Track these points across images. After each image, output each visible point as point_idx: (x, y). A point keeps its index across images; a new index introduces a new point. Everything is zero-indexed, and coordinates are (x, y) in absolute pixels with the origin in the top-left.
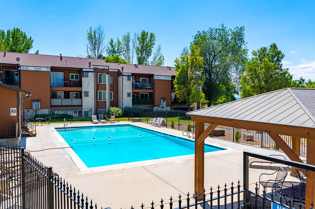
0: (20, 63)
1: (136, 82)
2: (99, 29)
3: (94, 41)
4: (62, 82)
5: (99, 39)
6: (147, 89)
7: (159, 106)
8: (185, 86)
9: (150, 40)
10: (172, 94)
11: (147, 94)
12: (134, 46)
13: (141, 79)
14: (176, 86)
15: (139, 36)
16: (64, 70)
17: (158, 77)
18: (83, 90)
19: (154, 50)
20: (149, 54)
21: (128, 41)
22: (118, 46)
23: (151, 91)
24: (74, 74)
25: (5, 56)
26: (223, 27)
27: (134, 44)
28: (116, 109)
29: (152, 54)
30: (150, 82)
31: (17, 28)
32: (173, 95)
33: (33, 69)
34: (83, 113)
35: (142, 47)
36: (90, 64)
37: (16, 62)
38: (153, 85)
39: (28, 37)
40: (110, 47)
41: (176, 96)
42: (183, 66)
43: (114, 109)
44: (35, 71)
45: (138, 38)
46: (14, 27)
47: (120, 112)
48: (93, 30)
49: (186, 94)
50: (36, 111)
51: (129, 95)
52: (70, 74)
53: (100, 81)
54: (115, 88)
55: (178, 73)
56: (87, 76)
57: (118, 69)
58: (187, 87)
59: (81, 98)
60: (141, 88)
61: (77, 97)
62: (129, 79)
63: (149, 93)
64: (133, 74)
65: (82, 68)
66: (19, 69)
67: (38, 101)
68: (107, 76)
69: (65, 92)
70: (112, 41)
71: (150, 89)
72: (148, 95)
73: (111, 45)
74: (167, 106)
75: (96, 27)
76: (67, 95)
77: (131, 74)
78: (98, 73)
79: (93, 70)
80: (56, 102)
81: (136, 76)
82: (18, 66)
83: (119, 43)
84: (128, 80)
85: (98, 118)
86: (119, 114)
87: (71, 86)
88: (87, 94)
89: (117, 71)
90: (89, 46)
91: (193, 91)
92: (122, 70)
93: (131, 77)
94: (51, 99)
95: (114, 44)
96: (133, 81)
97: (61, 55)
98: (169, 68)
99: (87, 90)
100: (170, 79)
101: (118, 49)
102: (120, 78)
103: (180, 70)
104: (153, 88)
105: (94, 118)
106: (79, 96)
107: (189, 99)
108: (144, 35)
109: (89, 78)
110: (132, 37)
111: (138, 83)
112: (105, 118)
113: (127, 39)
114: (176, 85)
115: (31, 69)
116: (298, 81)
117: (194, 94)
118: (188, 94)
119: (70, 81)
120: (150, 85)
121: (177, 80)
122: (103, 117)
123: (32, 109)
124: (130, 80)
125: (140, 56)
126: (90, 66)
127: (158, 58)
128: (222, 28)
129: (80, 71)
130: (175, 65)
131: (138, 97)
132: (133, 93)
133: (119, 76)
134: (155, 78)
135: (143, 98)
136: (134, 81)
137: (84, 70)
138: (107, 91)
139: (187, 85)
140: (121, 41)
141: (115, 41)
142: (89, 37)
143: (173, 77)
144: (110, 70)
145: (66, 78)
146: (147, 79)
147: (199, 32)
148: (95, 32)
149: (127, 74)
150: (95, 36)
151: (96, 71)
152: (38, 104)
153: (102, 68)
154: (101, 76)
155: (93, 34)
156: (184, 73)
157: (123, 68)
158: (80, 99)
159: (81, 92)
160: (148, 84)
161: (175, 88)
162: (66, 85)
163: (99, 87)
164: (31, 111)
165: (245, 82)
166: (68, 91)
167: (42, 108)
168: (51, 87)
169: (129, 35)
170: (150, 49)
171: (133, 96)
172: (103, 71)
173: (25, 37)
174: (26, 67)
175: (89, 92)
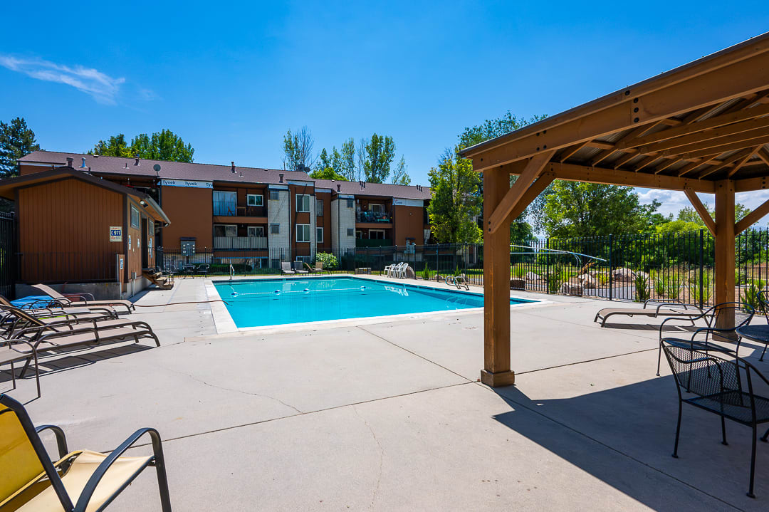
0: (161, 174)
1: (363, 210)
2: (304, 133)
3: (295, 152)
4: (234, 209)
5: (303, 149)
6: (380, 222)
7: (403, 252)
8: (448, 216)
9: (387, 150)
10: (425, 231)
11: (382, 233)
12: (361, 160)
13: (370, 206)
14: (431, 216)
15: (369, 145)
16: (237, 188)
17: (399, 201)
18: (270, 221)
19: (393, 166)
20: (385, 172)
21: (352, 153)
22: (335, 161)
23: (389, 226)
24: (255, 195)
25: (136, 164)
26: (510, 118)
27: (361, 158)
28: (328, 256)
29: (391, 172)
30: (386, 211)
31: (168, 131)
32: (427, 233)
33: (183, 184)
34: (270, 263)
35: (374, 162)
36: (281, 178)
37: (154, 173)
38: (391, 215)
39: (186, 144)
40: (322, 163)
41: (432, 235)
42: (443, 181)
43: (323, 257)
44: (186, 187)
45: (368, 148)
46: (163, 130)
47: (334, 260)
48: (293, 134)
49: (449, 231)
50: (188, 257)
51: (350, 232)
52: (248, 195)
53: (300, 208)
54: (325, 220)
55: (434, 194)
56: (276, 198)
57: (332, 189)
58: (451, 218)
59: (266, 235)
60: (371, 221)
61: (259, 234)
62: (350, 205)
63: (385, 229)
64: (357, 197)
65: (268, 185)
66: (159, 184)
67: (190, 239)
68: (312, 199)
69: (239, 225)
70: (324, 152)
71: (386, 222)
72: (384, 233)
73: (323, 159)
74: (417, 251)
75: (298, 130)
76: (242, 231)
77: (352, 197)
78: (296, 193)
79: (286, 188)
80: (223, 242)
81: (362, 200)
82: (158, 179)
83: (337, 156)
84: (348, 207)
85: (293, 267)
86: (332, 265)
87: (248, 215)
88: (276, 229)
89: (330, 191)
90: (287, 161)
91: (462, 226)
92: (339, 190)
93: (354, 202)
94: (213, 237)
95: (328, 158)
96: (356, 210)
97: (233, 163)
98: (420, 188)
99: (276, 222)
100: (421, 205)
101: (335, 166)
102: (335, 203)
103: (438, 188)
104: (391, 222)
105: (286, 267)
106: (263, 232)
107: (454, 240)
108: (376, 141)
109: (280, 202)
110: (357, 146)
111: (366, 213)
112: (305, 267)
113: (349, 149)
114: (433, 215)
115: (178, 184)
116: (649, 206)
117: (465, 230)
118: (454, 230)
119: (247, 207)
120: (387, 216)
121: (434, 206)
122: (302, 264)
123: (180, 253)
124: (352, 207)
125: (370, 176)
126: (281, 181)
127: (400, 178)
128: (508, 120)
129: (264, 190)
130: (430, 181)
131: (365, 237)
132: (357, 229)
133: (332, 200)
134: (396, 203)
135: (375, 238)
136: (359, 208)
137: (270, 187)
138: (312, 226)
139: (450, 213)
140: (339, 152)
141: (330, 153)
142: (287, 146)
143: (427, 202)
144: (316, 191)
145: (241, 202)
146: (382, 206)
147: (468, 129)
148: (296, 139)
149: (346, 197)
150: (297, 144)
151: (293, 189)
152: (191, 245)
153: (303, 184)
154: (300, 199)
155: (293, 140)
156: (445, 193)
157: (339, 186)
158: (265, 238)
159: (265, 225)
160: (383, 213)
161: (431, 220)
162: (240, 213)
163: (297, 217)
164: (179, 257)
165: (554, 206)
166: (243, 224)
167: (199, 253)
168: (213, 216)
169: (352, 142)
170: (388, 165)
171: (358, 235)
172: (305, 190)
173: (180, 145)
174: (171, 181)
175: (281, 225)
